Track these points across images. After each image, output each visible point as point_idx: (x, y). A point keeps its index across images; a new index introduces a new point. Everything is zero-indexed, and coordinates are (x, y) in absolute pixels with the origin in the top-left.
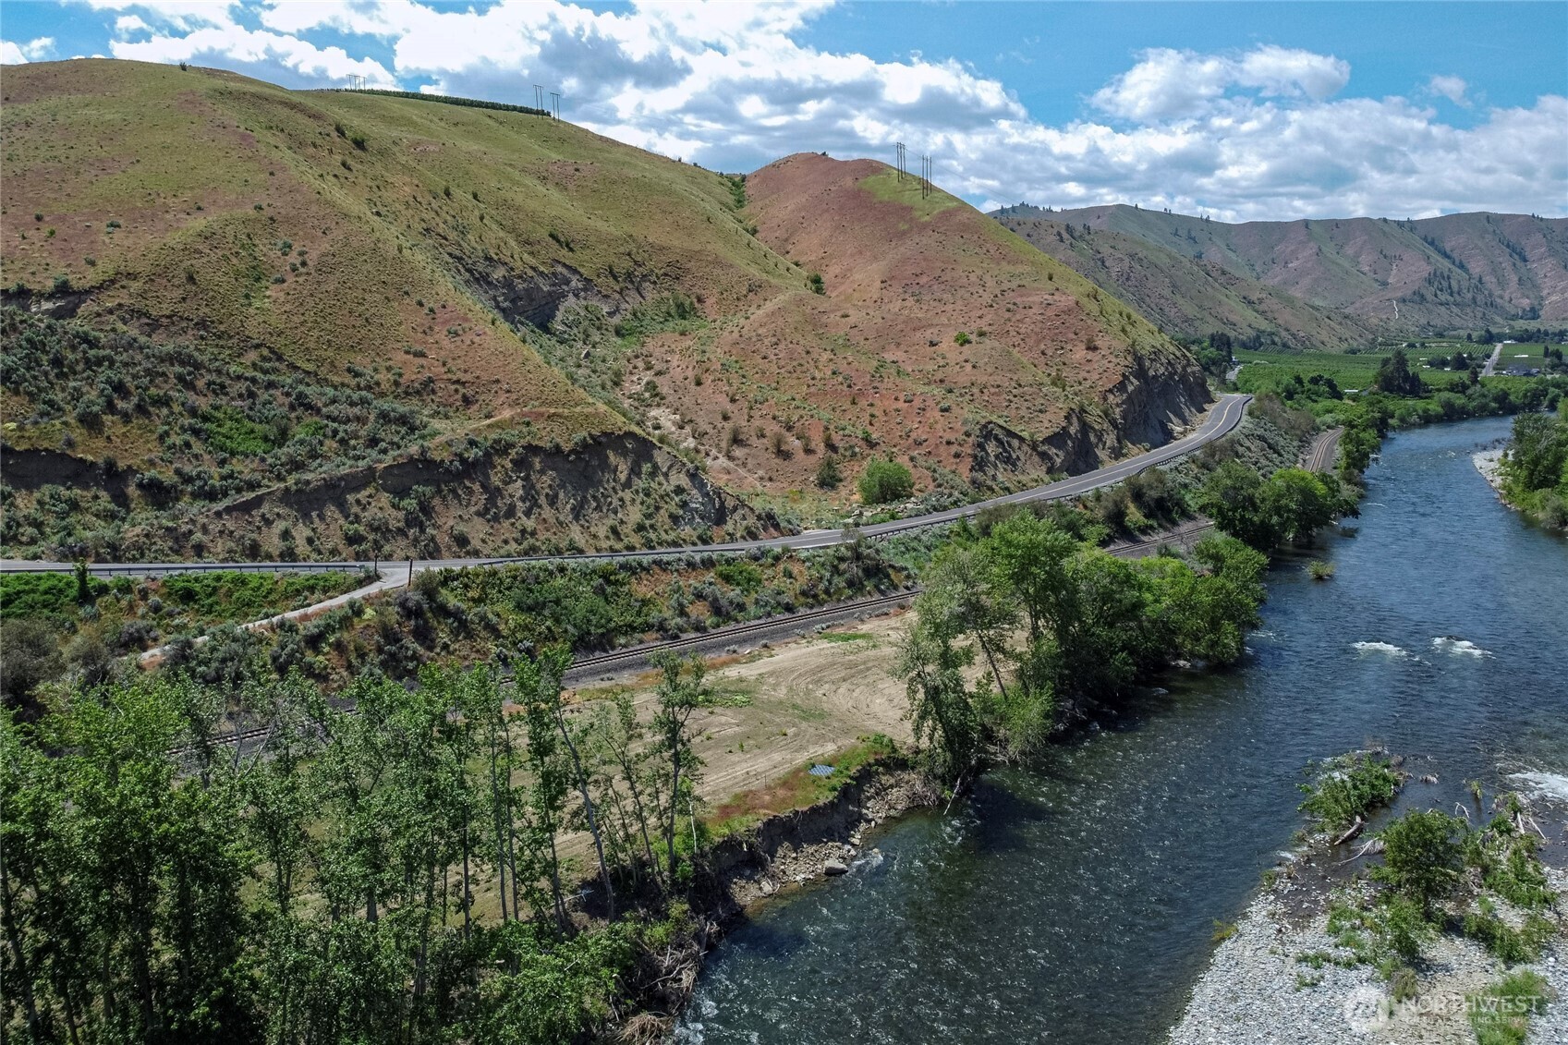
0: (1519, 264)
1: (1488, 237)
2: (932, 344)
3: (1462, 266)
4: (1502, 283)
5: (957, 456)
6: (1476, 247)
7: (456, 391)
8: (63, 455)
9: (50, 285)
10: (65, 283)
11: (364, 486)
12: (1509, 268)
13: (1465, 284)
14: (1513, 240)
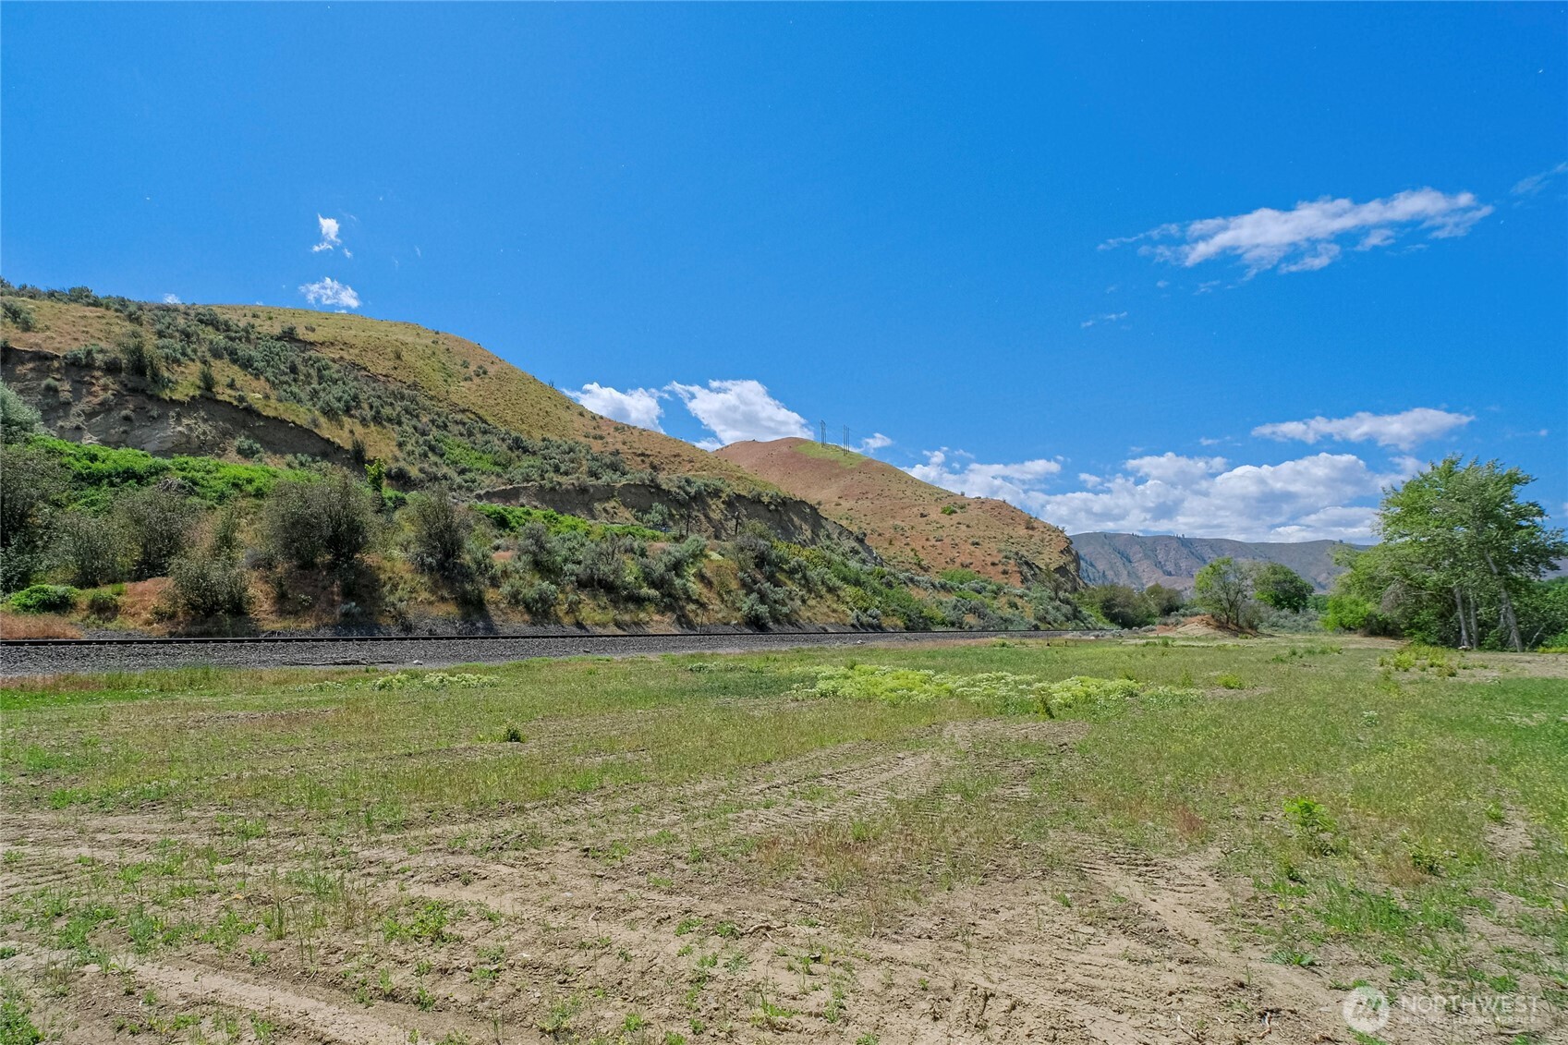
0: (1127, 563)
1: (1106, 547)
2: (922, 516)
3: (1092, 565)
4: (1117, 574)
5: (1005, 572)
6: (1100, 553)
7: (643, 461)
8: (309, 432)
9: (277, 331)
10: (292, 330)
11: (608, 499)
12: (1121, 566)
13: (1097, 575)
14: (1122, 549)
